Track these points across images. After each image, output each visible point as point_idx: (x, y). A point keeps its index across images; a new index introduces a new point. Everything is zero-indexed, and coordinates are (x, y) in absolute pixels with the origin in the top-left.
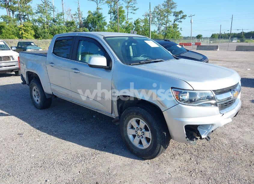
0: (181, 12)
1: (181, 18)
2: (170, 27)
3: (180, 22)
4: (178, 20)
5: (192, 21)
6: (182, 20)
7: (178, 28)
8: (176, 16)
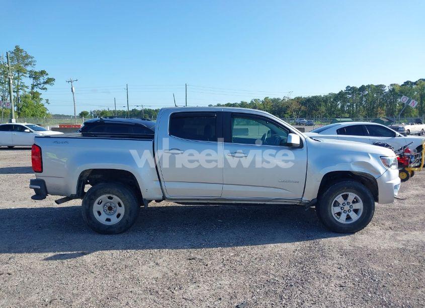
0: (43, 73)
1: (45, 83)
2: (26, 97)
3: (44, 89)
4: (39, 86)
5: (73, 88)
6: (46, 86)
7: (41, 99)
8: (34, 78)
